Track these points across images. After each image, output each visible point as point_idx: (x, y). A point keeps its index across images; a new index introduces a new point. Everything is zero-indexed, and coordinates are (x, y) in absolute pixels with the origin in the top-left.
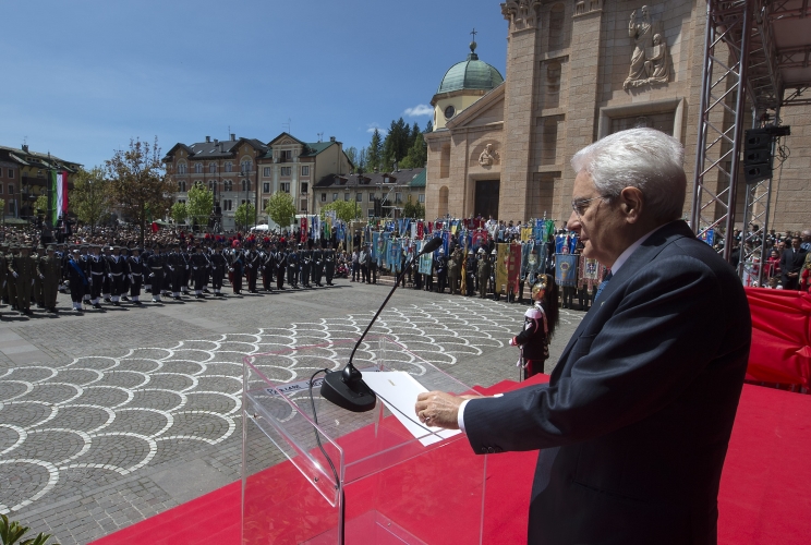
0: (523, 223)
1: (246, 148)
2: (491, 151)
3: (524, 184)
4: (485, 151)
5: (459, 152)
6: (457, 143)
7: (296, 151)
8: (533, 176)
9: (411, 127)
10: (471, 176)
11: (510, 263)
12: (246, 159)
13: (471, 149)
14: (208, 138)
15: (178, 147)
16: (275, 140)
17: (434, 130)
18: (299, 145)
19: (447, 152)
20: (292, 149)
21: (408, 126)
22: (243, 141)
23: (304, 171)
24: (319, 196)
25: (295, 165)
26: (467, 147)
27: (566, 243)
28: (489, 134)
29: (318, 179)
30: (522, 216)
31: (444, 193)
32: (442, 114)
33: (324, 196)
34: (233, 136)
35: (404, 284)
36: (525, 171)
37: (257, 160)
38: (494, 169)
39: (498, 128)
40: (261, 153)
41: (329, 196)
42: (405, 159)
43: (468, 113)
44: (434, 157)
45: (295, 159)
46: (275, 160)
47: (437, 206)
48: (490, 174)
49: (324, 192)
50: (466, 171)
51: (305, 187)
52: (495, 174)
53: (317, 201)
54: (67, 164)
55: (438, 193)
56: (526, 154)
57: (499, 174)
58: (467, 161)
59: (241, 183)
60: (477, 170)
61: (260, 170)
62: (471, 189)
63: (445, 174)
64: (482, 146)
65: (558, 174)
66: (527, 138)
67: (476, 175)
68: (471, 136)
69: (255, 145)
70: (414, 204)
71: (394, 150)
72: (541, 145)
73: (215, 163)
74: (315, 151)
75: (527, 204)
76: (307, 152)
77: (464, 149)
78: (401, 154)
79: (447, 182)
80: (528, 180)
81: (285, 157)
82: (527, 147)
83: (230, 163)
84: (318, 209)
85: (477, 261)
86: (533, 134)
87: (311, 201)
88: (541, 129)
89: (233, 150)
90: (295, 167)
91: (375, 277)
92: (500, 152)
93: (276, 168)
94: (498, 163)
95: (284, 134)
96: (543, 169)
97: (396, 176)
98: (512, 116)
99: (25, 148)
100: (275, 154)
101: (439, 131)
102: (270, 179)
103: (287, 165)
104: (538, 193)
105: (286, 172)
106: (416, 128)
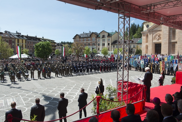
0: (167, 54)
1: (93, 35)
2: (159, 36)
3: (167, 45)
4: (157, 36)
5: (150, 37)
6: (150, 34)
7: (106, 35)
8: (170, 43)
9: (137, 25)
10: (154, 43)
11: (162, 66)
12: (94, 38)
13: (154, 36)
14: (84, 32)
15: (77, 35)
16: (101, 32)
17: (144, 30)
18: (107, 33)
19: (147, 36)
20: (105, 35)
21: (136, 25)
22: (93, 33)
23: (109, 40)
24: (113, 46)
25: (106, 38)
26: (153, 35)
27: (175, 61)
28: (158, 32)
29: (112, 42)
30: (167, 53)
31: (147, 47)
32: (146, 27)
33: (114, 46)
34: (90, 31)
35: (137, 70)
36: (168, 42)
37: (96, 37)
38: (160, 41)
39: (160, 31)
40: (97, 36)
41: (115, 46)
42: (135, 34)
43: (152, 27)
44: (144, 38)
45: (106, 37)
46: (101, 38)
47: (145, 50)
48: (159, 42)
49: (114, 45)
50: (152, 41)
51: (109, 44)
52: (160, 42)
53: (112, 48)
54: (52, 41)
55: (145, 47)
56: (168, 37)
57: (161, 42)
58: (152, 39)
59: (92, 44)
60: (156, 41)
61: (97, 40)
62: (154, 46)
63: (147, 42)
64: (156, 35)
65: (176, 42)
66: (168, 33)
67: (155, 42)
68: (154, 33)
69: (95, 33)
70: (139, 49)
71: (132, 32)
72: (172, 35)
73: (86, 39)
74: (111, 35)
75: (169, 50)
76: (109, 35)
77: (152, 36)
78: (134, 33)
79: (147, 44)
80: (169, 44)
81: (103, 37)
82: (168, 36)
83: (89, 39)
84: (112, 50)
85: (155, 65)
86: (169, 32)
87: (111, 48)
88: (171, 31)
89: (90, 35)
90: (106, 39)
91: (130, 69)
92: (161, 36)
93: (101, 39)
94: (161, 39)
95: (103, 31)
96: (172, 41)
97: (133, 40)
98: (164, 28)
99: (43, 37)
100: (101, 36)
101: (145, 31)
102: (100, 42)
103: (104, 38)
104: (171, 47)
105: (104, 40)
106: (138, 25)
